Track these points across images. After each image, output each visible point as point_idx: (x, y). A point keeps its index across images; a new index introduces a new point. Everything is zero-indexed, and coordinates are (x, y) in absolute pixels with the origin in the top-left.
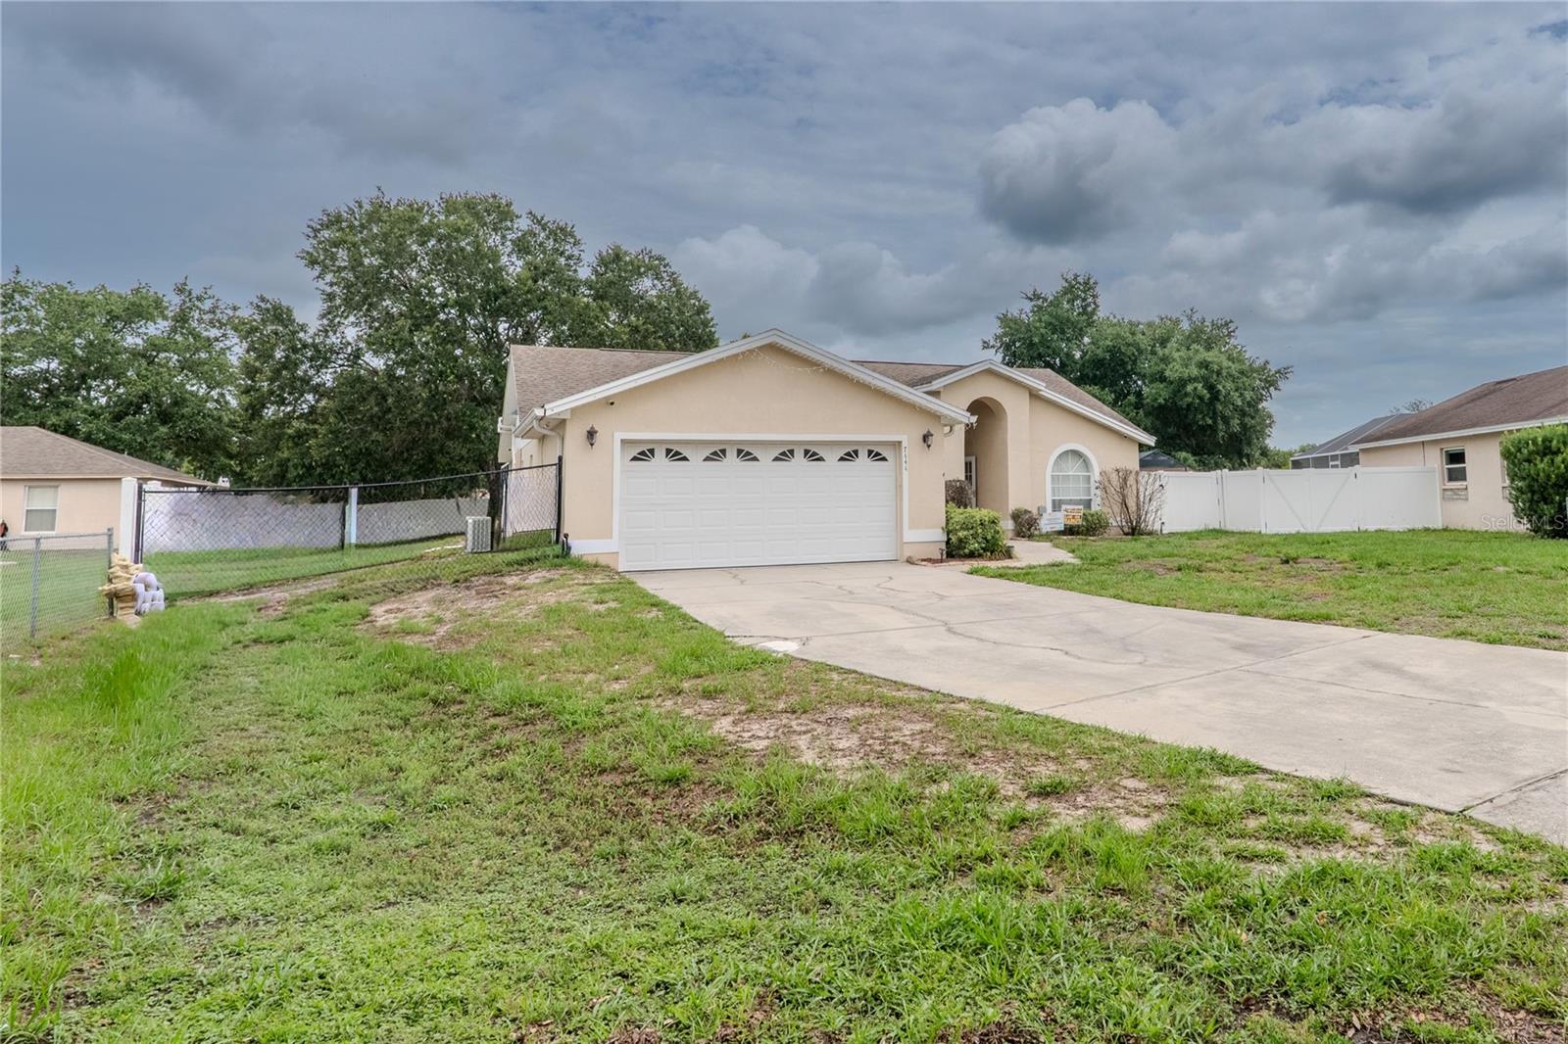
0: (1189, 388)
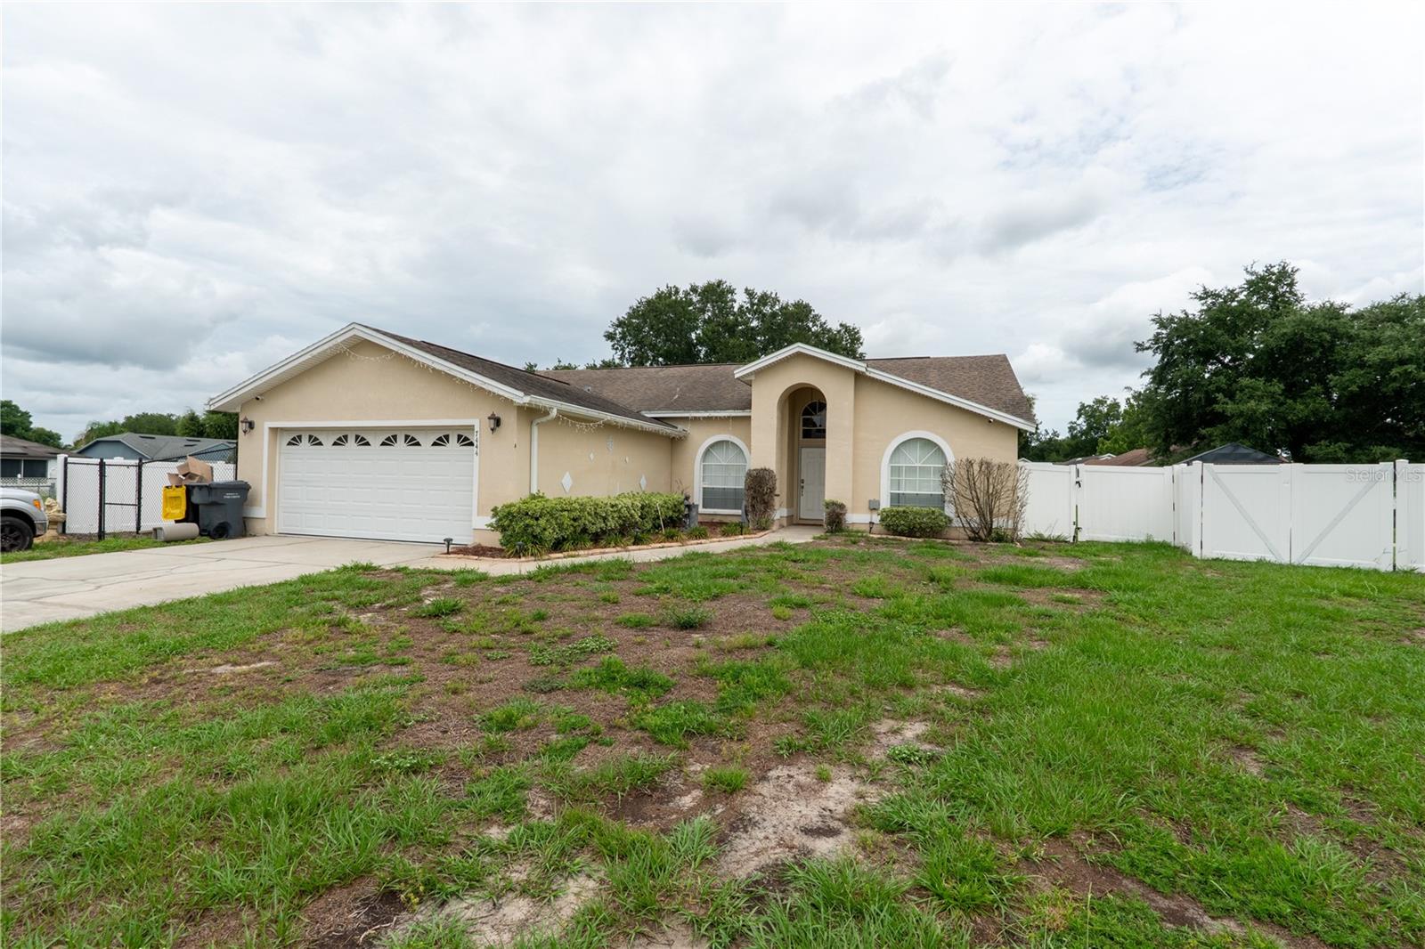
0: (1394, 372)
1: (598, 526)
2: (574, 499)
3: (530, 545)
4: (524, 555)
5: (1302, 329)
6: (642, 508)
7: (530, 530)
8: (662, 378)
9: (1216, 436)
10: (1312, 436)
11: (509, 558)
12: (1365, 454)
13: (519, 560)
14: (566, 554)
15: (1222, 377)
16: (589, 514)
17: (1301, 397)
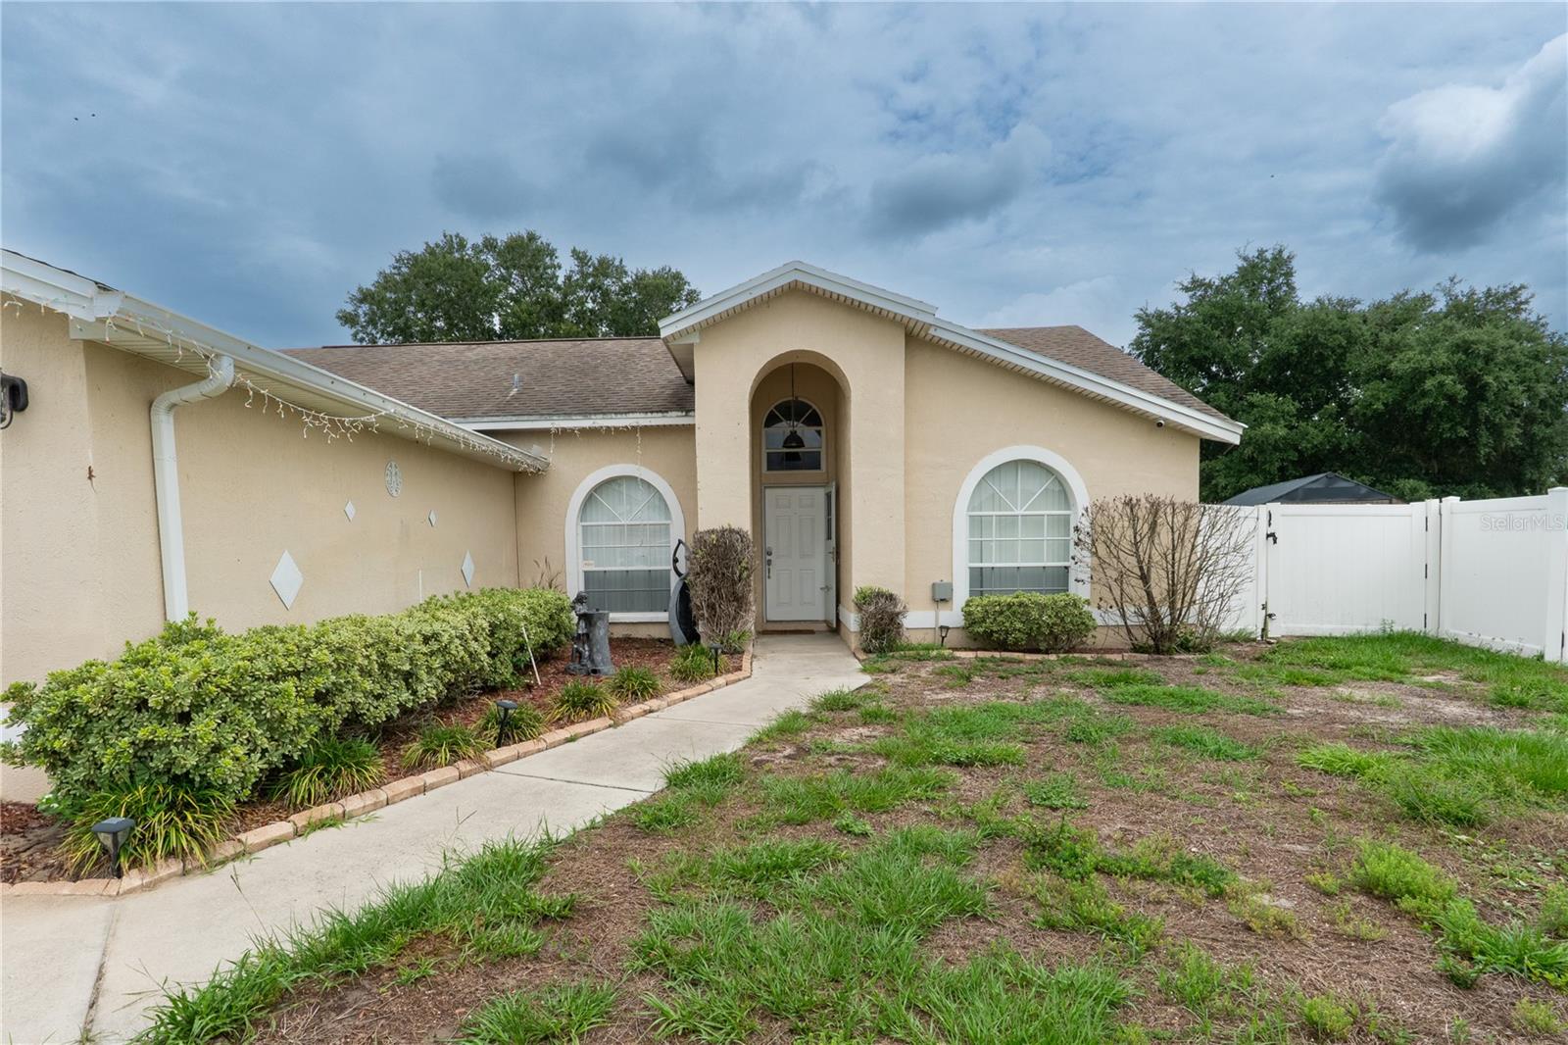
0: (1429, 384)
1: (394, 700)
2: (311, 626)
3: (157, 819)
4: (136, 863)
5: (1314, 330)
6: (494, 628)
7: (158, 761)
8: (476, 362)
11: (76, 878)
13: (114, 886)
14: (300, 819)
16: (365, 672)
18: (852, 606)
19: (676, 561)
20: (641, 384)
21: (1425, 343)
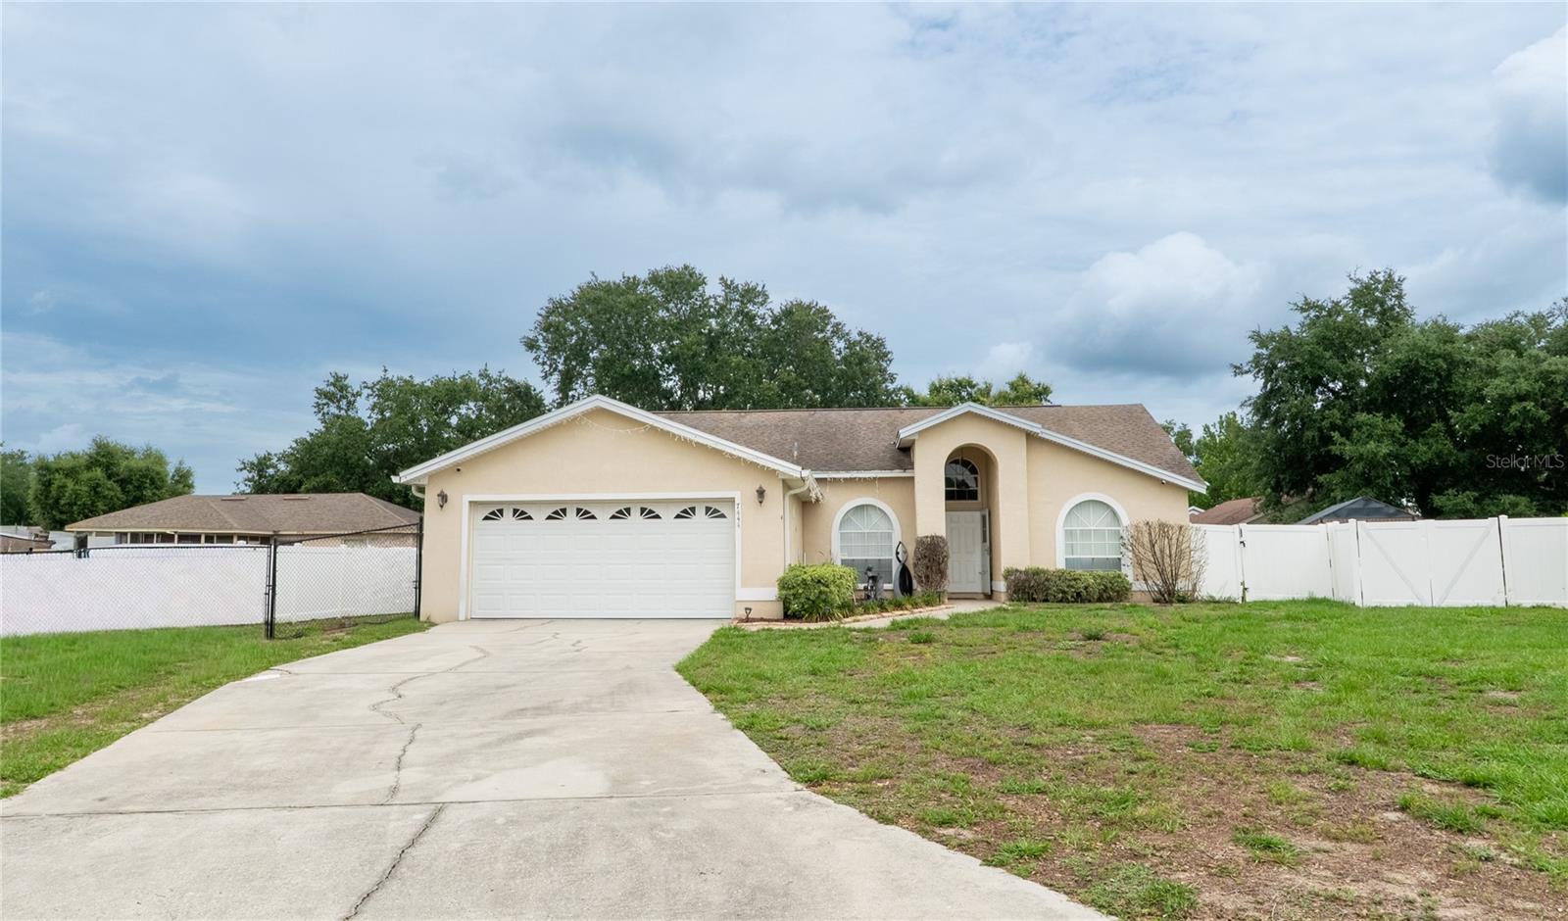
0: (1514, 409)
5: (1417, 355)
9: (1336, 485)
10: (1438, 483)
12: (1493, 504)
15: (1335, 411)
17: (1423, 436)
18: (1002, 578)
19: (897, 553)
20: (870, 449)
21: (1514, 371)
